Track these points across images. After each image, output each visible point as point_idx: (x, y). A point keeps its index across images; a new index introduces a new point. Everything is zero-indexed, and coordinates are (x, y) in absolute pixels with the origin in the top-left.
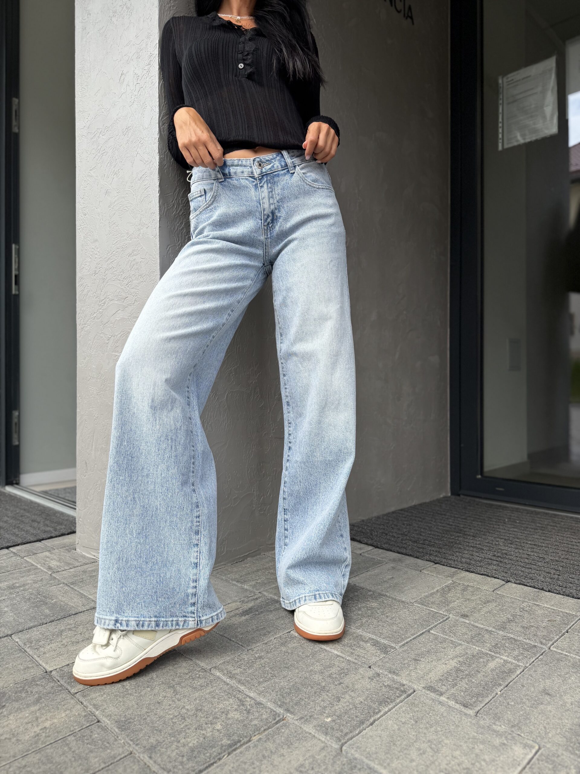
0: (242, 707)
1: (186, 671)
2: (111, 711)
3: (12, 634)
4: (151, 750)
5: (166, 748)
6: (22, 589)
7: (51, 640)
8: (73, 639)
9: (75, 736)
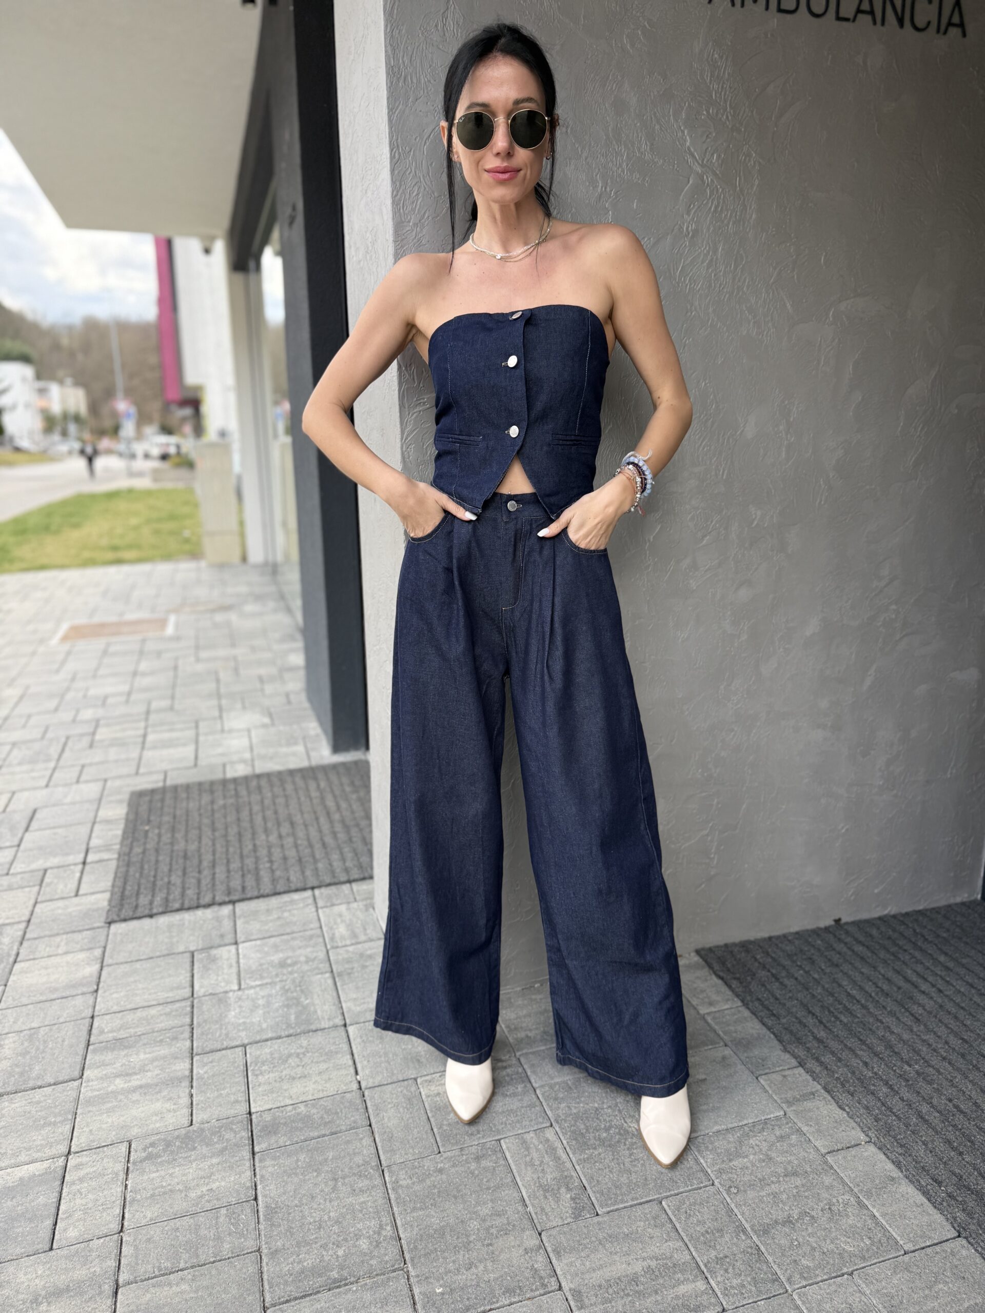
0: (376, 1236)
1: (361, 1162)
2: (269, 1190)
3: (248, 1044)
4: (274, 1254)
5: (284, 1259)
6: (290, 969)
7: (274, 1067)
8: (293, 1074)
9: (227, 1210)
